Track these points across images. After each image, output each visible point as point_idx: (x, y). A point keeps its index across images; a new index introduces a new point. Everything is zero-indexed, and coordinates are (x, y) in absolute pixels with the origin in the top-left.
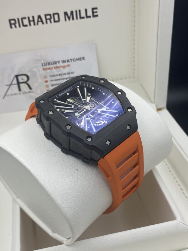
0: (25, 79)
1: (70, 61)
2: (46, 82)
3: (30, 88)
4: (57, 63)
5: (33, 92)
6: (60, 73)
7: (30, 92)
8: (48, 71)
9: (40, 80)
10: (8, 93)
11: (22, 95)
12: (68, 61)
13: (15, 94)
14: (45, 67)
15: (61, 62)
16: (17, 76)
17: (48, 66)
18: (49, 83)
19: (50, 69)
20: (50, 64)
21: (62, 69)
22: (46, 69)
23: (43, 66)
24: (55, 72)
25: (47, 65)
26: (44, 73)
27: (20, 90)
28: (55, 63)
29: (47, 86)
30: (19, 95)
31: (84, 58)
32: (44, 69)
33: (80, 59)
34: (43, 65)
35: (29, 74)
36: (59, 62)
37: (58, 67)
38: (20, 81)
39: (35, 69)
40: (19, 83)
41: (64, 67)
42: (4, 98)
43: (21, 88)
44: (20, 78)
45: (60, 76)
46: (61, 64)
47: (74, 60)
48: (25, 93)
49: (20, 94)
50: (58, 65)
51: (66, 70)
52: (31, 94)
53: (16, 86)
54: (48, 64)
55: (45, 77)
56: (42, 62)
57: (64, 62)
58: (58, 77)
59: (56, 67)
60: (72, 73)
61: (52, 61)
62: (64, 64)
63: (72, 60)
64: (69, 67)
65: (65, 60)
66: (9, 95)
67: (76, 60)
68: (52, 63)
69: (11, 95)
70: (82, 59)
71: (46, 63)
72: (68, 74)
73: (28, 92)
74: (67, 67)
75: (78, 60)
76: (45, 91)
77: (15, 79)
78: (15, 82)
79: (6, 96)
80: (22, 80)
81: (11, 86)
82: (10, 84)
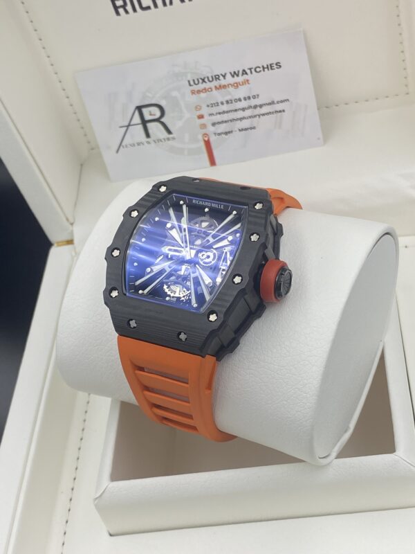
0: (157, 113)
1: (248, 71)
2: (201, 117)
3: (169, 132)
4: (221, 78)
5: (174, 138)
6: (228, 98)
7: (168, 139)
8: (203, 95)
9: (187, 115)
10: (124, 144)
11: (153, 144)
12: (244, 72)
13: (139, 144)
14: (196, 88)
15: (228, 76)
16: (139, 108)
17: (201, 86)
18: (207, 120)
19: (205, 90)
20: (206, 80)
21: (231, 89)
22: (199, 92)
23: (190, 85)
24: (218, 96)
25: (200, 83)
26: (194, 99)
27: (148, 135)
28: (217, 78)
29: (204, 126)
30: (146, 144)
31: (279, 65)
32: (193, 92)
33: (270, 67)
34: (192, 83)
35: (163, 103)
36: (224, 76)
37: (224, 87)
38: (147, 117)
39: (175, 94)
40: (144, 123)
41: (236, 85)
42: (117, 151)
43: (150, 131)
44: (145, 111)
45: (230, 105)
46: (229, 79)
47: (258, 70)
48: (159, 140)
49: (148, 143)
50: (223, 82)
51: (242, 92)
52: (170, 142)
53: (141, 127)
54: (201, 81)
55: (198, 108)
56: (189, 77)
57: (235, 74)
58: (225, 108)
59: (218, 86)
60: (254, 97)
61: (210, 76)
62: (236, 79)
63: (253, 70)
64: (247, 85)
65: (238, 71)
66: (126, 146)
67: (261, 69)
68: (211, 79)
69: (131, 145)
70: (275, 66)
71: (198, 80)
72: (245, 99)
73: (164, 139)
74: (243, 84)
75: (266, 70)
76: (200, 137)
77: (137, 113)
78: (137, 119)
79: (121, 147)
80: (151, 115)
81: (130, 127)
82: (127, 124)
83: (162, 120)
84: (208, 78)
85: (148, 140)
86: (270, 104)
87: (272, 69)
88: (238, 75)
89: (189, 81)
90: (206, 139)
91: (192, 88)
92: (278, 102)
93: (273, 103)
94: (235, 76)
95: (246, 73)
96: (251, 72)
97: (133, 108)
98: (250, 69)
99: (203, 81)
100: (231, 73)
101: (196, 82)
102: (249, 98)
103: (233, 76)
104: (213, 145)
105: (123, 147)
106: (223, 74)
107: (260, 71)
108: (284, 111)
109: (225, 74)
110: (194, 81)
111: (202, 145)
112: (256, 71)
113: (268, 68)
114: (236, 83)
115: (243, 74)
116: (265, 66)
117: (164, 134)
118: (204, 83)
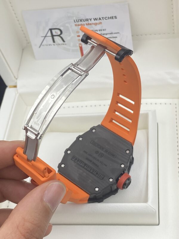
0: (59, 33)
1: (102, 19)
2: (79, 36)
3: (64, 41)
4: (89, 20)
5: (66, 44)
7: (63, 44)
9: (72, 35)
10: (43, 44)
11: (56, 46)
12: (100, 19)
13: (49, 45)
14: (77, 23)
15: (93, 20)
16: (51, 30)
17: (80, 23)
19: (81, 25)
20: (82, 20)
21: (93, 26)
22: (79, 25)
23: (75, 22)
26: (76, 28)
27: (54, 41)
28: (87, 20)
29: (80, 40)
31: (116, 17)
32: (76, 25)
33: (112, 18)
34: (76, 21)
35: (62, 28)
36: (91, 20)
37: (90, 24)
38: (54, 34)
39: (67, 25)
40: (53, 36)
41: (96, 24)
42: (40, 47)
43: (55, 40)
44: (54, 31)
46: (93, 21)
47: (106, 18)
48: (59, 44)
49: (54, 45)
50: (90, 22)
51: (98, 27)
52: (64, 46)
53: (51, 38)
54: (80, 21)
55: (78, 32)
56: (75, 19)
57: (95, 19)
59: (87, 24)
60: (104, 30)
61: (84, 19)
62: (96, 22)
63: (104, 18)
64: (101, 24)
65: (97, 18)
66: (44, 45)
67: (108, 18)
68: (84, 20)
69: (46, 45)
70: (114, 18)
71: (78, 20)
72: (99, 30)
73: (61, 44)
74: (99, 24)
75: (110, 19)
76: (78, 45)
77: (49, 32)
78: (49, 34)
79: (41, 46)
80: (56, 33)
81: (46, 37)
82: (44, 35)
83: (61, 36)
84: (83, 20)
85: (54, 44)
86: (110, 34)
87: (112, 19)
88: (97, 20)
89: (74, 20)
90: (80, 46)
91: (75, 23)
92: (114, 33)
93: (112, 33)
94: (96, 20)
95: (101, 19)
96: (103, 19)
97: (47, 29)
98: (103, 18)
99: (81, 21)
100: (94, 19)
101: (78, 21)
102: (101, 30)
103: (95, 20)
104: (83, 49)
105: (42, 46)
106: (90, 19)
107: (107, 19)
108: (116, 37)
109: (91, 19)
110: (77, 20)
111: (79, 48)
112: (105, 19)
113: (111, 18)
114: (96, 23)
115: (99, 20)
116: (110, 17)
117: (62, 42)
118: (81, 22)
